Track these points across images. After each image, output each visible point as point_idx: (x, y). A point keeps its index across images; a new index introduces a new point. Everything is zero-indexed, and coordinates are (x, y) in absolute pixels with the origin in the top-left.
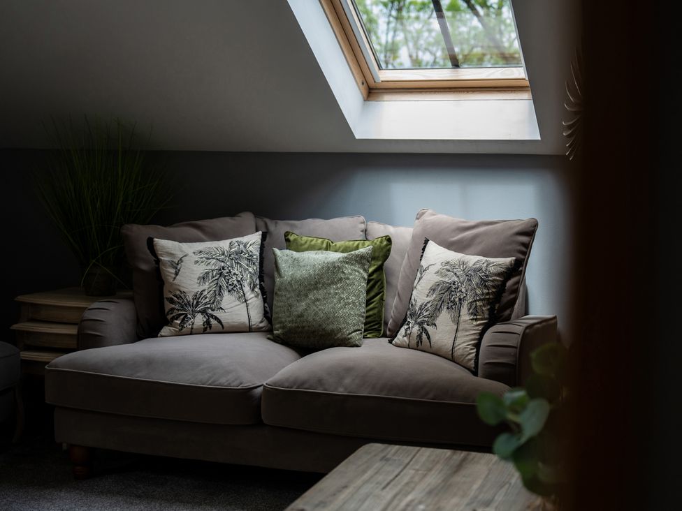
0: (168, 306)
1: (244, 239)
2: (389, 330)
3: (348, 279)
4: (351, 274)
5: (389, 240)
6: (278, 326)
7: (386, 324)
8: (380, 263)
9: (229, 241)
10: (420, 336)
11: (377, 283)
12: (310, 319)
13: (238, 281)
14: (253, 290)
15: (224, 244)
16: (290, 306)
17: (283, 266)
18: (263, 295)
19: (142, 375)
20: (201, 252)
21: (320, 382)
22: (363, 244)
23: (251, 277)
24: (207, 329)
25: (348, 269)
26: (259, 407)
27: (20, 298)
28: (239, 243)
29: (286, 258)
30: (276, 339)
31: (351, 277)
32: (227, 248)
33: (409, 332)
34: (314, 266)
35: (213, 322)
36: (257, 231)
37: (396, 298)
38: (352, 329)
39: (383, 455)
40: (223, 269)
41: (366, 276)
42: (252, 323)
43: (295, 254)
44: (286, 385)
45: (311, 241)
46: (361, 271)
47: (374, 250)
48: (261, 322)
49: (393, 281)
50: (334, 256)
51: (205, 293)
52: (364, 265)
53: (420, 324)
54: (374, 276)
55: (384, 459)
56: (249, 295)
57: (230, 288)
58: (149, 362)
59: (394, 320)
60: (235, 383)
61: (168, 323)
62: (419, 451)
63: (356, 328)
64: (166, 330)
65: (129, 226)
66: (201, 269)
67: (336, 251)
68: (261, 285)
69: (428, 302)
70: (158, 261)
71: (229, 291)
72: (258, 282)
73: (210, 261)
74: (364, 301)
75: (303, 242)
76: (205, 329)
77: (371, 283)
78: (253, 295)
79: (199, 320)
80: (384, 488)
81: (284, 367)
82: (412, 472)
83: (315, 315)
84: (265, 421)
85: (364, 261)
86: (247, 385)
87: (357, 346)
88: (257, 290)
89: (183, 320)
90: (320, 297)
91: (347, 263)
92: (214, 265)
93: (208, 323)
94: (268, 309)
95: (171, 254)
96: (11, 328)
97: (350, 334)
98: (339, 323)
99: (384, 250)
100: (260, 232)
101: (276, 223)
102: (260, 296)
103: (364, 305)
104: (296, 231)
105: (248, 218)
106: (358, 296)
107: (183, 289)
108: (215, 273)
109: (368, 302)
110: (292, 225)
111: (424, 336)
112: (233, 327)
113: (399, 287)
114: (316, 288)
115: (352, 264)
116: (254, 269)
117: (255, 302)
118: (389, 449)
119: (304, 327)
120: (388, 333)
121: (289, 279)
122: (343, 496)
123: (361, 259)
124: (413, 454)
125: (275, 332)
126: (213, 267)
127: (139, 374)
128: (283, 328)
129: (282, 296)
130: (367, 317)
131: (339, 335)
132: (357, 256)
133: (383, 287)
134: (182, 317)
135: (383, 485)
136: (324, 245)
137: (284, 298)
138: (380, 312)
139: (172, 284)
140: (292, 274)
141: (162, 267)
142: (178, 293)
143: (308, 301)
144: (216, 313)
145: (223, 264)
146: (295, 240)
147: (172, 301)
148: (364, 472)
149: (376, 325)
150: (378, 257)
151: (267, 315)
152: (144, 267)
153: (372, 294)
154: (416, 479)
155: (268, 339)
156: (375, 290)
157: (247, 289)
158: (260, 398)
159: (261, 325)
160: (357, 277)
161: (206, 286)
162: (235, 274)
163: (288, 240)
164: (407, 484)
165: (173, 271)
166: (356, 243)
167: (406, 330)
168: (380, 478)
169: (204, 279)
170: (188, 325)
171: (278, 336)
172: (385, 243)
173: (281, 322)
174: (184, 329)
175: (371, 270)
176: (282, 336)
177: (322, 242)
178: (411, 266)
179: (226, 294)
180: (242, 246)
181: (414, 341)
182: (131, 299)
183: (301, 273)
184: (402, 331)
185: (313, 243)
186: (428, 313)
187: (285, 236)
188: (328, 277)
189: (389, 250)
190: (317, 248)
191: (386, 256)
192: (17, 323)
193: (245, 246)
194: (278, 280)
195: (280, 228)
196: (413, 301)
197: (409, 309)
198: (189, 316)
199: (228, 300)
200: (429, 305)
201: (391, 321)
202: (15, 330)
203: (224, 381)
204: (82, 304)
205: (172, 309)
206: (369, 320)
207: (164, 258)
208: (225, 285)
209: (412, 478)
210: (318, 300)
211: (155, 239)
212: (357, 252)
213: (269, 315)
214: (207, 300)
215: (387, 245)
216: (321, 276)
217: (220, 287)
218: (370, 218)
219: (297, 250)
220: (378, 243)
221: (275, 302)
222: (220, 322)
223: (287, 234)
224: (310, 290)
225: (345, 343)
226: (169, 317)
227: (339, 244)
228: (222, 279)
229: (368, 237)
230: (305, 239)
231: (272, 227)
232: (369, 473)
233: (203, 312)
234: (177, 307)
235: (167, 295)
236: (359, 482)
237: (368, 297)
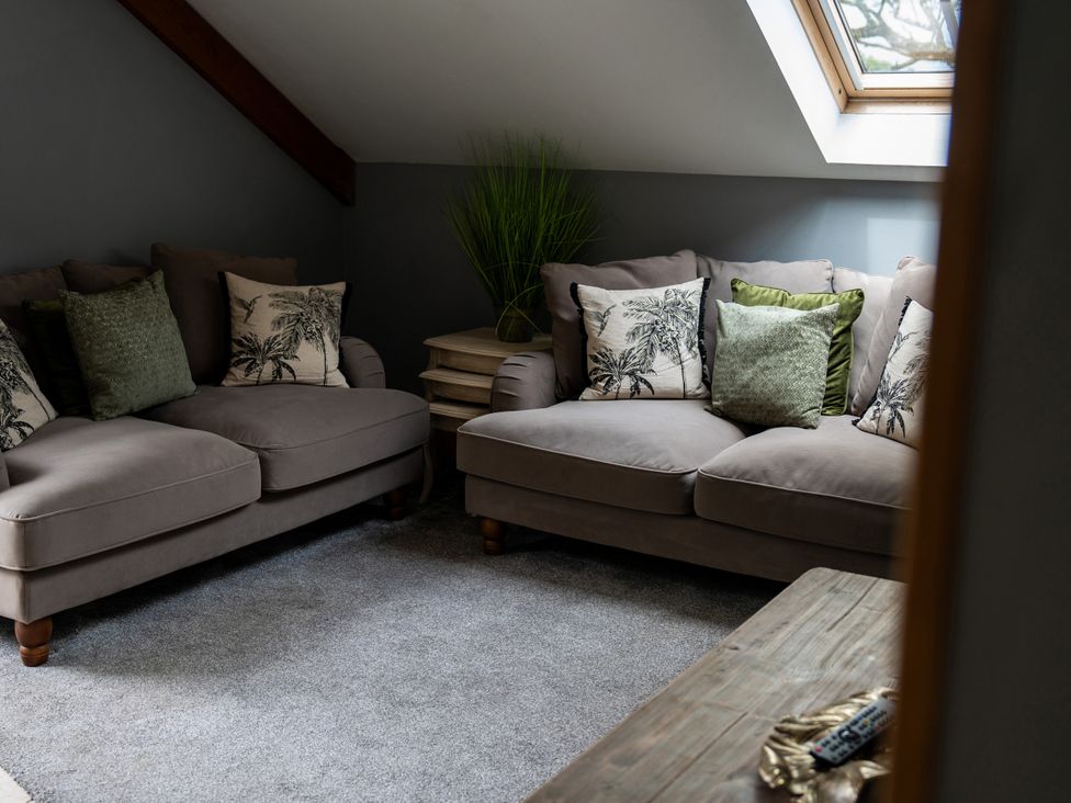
0: (591, 365)
1: (682, 287)
2: (855, 406)
3: (806, 344)
4: (810, 338)
5: (861, 295)
6: (718, 396)
7: (851, 397)
8: (847, 323)
9: (665, 289)
10: (891, 422)
11: (842, 348)
12: (757, 390)
13: (673, 339)
14: (690, 349)
15: (658, 293)
16: (734, 373)
17: (728, 323)
18: (702, 355)
19: (560, 448)
20: (631, 302)
21: (765, 473)
22: (828, 299)
23: (689, 334)
24: (635, 394)
25: (807, 332)
26: (691, 496)
27: (430, 342)
28: (676, 292)
29: (731, 313)
30: (715, 412)
31: (810, 342)
32: (661, 297)
33: (878, 415)
34: (766, 325)
35: (642, 386)
36: (698, 277)
37: (866, 367)
38: (807, 406)
39: (832, 584)
40: (657, 323)
41: (828, 340)
42: (689, 388)
43: (743, 309)
44: (725, 474)
45: (764, 292)
46: (823, 334)
47: (841, 308)
48: (698, 388)
49: (863, 344)
50: (791, 315)
51: (634, 352)
52: (826, 326)
53: (893, 407)
54: (840, 339)
55: (834, 590)
56: (686, 355)
57: (664, 346)
58: (569, 434)
59: (861, 395)
60: (666, 466)
61: (590, 384)
62: (875, 583)
63: (812, 405)
64: (588, 393)
65: (550, 265)
66: (631, 323)
67: (793, 307)
68: (700, 343)
69: (905, 381)
70: (582, 311)
71: (662, 350)
72: (696, 339)
73: (641, 313)
74: (825, 372)
75: (753, 293)
76: (633, 394)
77: (835, 348)
78: (690, 356)
79: (626, 384)
80: (830, 629)
81: (724, 448)
82: (864, 610)
83: (763, 386)
84: (698, 513)
85: (828, 323)
86: (678, 469)
87: (813, 428)
88: (695, 349)
89: (608, 382)
90: (770, 365)
91: (806, 324)
92: (646, 318)
93: (636, 387)
94: (707, 372)
95: (597, 304)
96: (420, 376)
97: (804, 412)
98: (792, 398)
99: (853, 308)
100: (702, 279)
101: (722, 265)
102: (699, 357)
103: (824, 377)
104: (745, 277)
105: (688, 259)
106: (818, 366)
107: (608, 347)
108: (646, 328)
109: (830, 371)
110: (740, 269)
111: (897, 422)
112: (665, 392)
113: (870, 354)
114: (766, 354)
115: (812, 326)
116: (693, 323)
117: (693, 364)
118: (840, 577)
119: (748, 400)
120: (853, 409)
121: (734, 340)
122: (781, 635)
123: (824, 320)
124: (869, 585)
125: (715, 403)
126: (645, 321)
127: (558, 447)
128: (724, 398)
129: (724, 360)
130: (827, 389)
131: (791, 413)
132: (819, 315)
133: (849, 353)
134: (607, 379)
135: (829, 626)
136: (779, 298)
137: (727, 363)
138: (844, 383)
139: (596, 340)
140: (739, 335)
141: (586, 319)
142: (604, 350)
143: (755, 369)
144: (646, 376)
145: (656, 318)
146: (744, 290)
147: (596, 360)
148: (809, 605)
149: (837, 400)
150: (846, 316)
151: (706, 380)
152: (566, 316)
153: (835, 361)
154: (869, 620)
155: (706, 410)
156: (840, 357)
157: (683, 348)
158: (693, 486)
159: (698, 392)
160: (818, 344)
161: (636, 344)
162: (669, 330)
163: (734, 290)
164: (857, 625)
165: (599, 324)
166: (820, 296)
167: (875, 412)
168: (826, 615)
169: (634, 334)
170: (613, 389)
171: (717, 408)
172: (856, 298)
173: (722, 392)
174: (609, 394)
175: (835, 332)
176: (722, 409)
177: (777, 294)
178: (886, 330)
179: (658, 353)
180: (679, 296)
181: (884, 427)
182: (549, 351)
183: (749, 334)
184: (870, 412)
185: (765, 294)
186: (903, 394)
187: (732, 284)
188: (781, 341)
189: (860, 308)
190: (770, 301)
191: (856, 315)
192: (425, 370)
193: (683, 296)
194: (720, 340)
195: (727, 272)
196: (885, 376)
197: (879, 385)
198: (615, 378)
199: (661, 361)
200: (905, 384)
201: (857, 396)
202: (422, 379)
203: (653, 463)
204: (498, 354)
205: (596, 369)
206: (830, 392)
207: (589, 309)
208: (657, 342)
209: (864, 618)
210: (767, 368)
211: (579, 285)
212: (819, 311)
213: (708, 379)
214: (637, 360)
215: (857, 301)
216: (772, 339)
217: (652, 345)
218: (837, 263)
219: (746, 303)
220: (847, 298)
221: (715, 367)
222: (650, 386)
223: (734, 282)
224: (758, 355)
225: (798, 422)
226: (592, 377)
227: (798, 297)
228: (654, 336)
229: (836, 288)
230: (756, 288)
231: (716, 271)
232: (815, 607)
233: (631, 374)
234: (601, 366)
235: (590, 351)
236: (802, 618)
237: (831, 364)
